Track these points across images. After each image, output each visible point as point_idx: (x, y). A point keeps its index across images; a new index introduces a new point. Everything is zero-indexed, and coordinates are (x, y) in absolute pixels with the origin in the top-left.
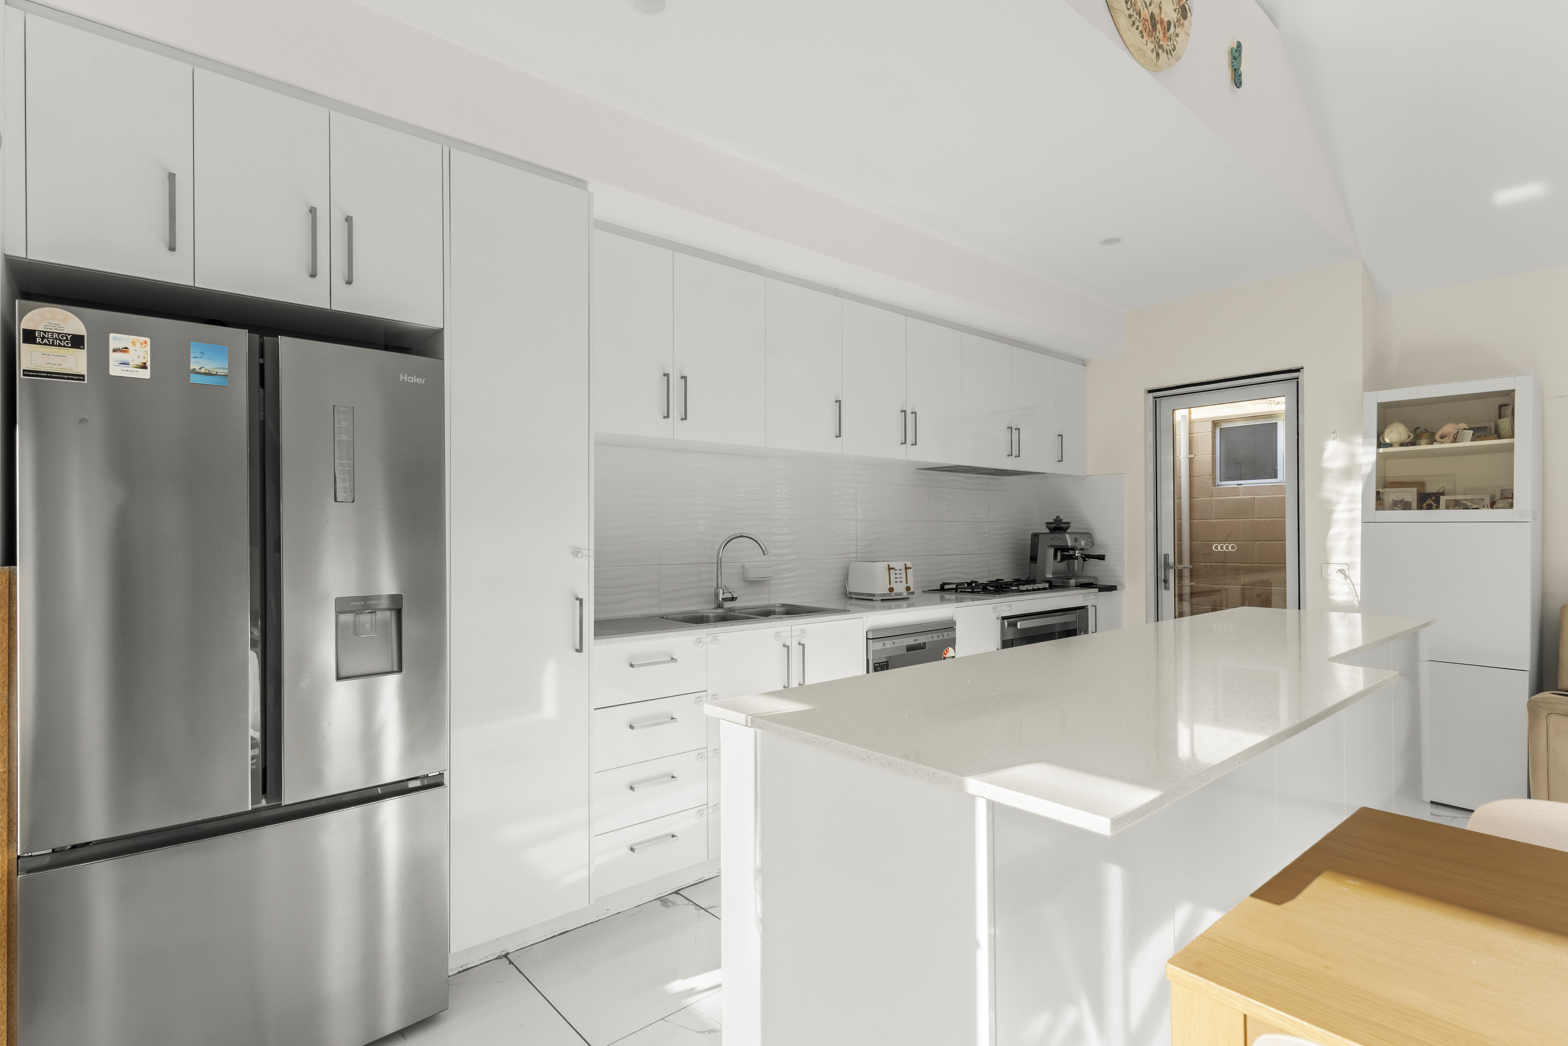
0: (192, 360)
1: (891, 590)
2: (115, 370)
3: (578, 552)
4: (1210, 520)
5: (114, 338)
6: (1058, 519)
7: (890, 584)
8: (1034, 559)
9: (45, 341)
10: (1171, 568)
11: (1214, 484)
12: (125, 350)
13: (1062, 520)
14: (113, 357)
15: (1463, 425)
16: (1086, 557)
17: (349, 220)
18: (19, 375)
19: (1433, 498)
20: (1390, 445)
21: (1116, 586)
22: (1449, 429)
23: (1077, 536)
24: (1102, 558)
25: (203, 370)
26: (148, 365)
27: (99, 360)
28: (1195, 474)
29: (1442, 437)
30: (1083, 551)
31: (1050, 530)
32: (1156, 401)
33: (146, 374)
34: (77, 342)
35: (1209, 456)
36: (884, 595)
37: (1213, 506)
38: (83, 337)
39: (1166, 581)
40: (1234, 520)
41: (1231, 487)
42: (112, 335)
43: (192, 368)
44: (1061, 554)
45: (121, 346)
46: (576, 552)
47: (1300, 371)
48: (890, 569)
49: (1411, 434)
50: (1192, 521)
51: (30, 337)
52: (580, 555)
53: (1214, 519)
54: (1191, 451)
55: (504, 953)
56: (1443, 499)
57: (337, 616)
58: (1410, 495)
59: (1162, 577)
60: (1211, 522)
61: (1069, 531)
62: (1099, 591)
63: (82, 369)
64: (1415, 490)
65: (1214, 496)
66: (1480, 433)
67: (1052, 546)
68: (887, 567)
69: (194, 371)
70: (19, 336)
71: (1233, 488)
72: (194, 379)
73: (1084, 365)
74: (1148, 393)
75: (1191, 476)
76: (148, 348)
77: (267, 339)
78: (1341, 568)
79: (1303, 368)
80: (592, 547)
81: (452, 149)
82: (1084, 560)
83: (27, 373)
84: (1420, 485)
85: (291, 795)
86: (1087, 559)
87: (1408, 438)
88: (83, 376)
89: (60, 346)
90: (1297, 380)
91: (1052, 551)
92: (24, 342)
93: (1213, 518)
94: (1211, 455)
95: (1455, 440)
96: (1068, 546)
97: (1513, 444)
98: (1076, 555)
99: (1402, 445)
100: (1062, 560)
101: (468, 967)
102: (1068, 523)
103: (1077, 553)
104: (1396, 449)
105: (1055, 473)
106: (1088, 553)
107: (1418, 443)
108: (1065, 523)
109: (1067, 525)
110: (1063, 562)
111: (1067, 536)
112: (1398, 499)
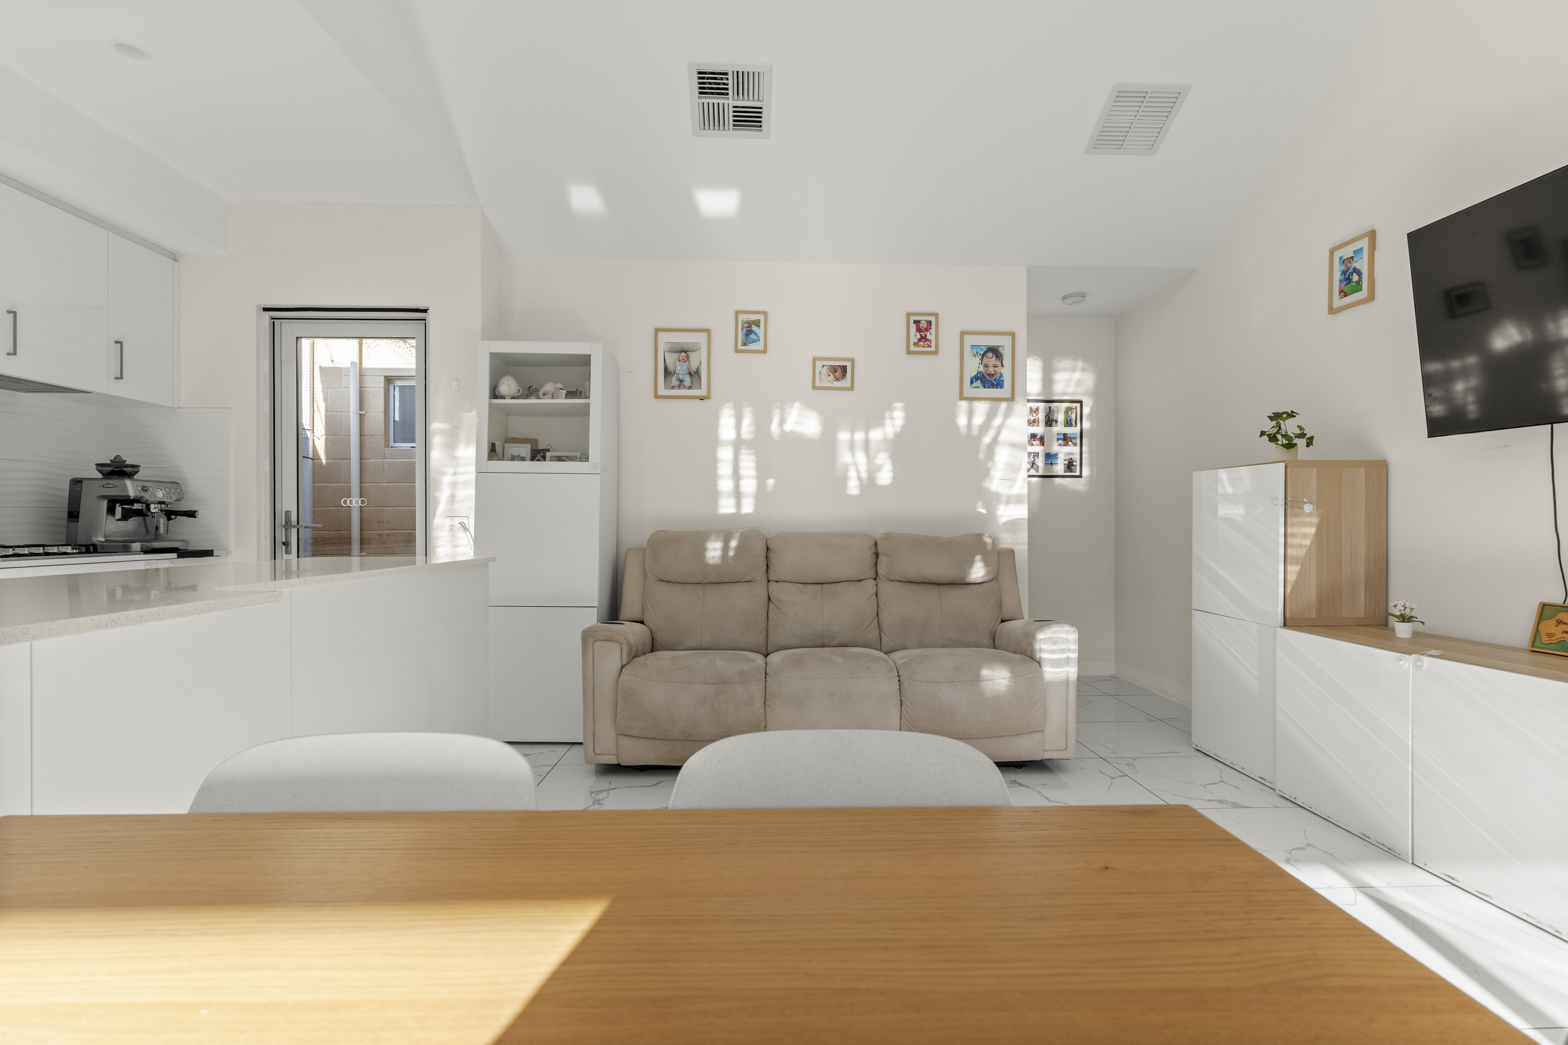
4: (382, 484)
6: (117, 460)
8: (73, 515)
10: (294, 527)
11: (387, 444)
13: (125, 461)
15: (559, 385)
16: (170, 514)
19: (542, 454)
20: (503, 397)
21: (213, 550)
22: (549, 387)
23: (147, 484)
24: (192, 514)
28: (366, 433)
29: (544, 395)
30: (163, 506)
31: (103, 474)
32: (274, 322)
35: (381, 413)
37: (385, 468)
39: (286, 544)
40: (407, 484)
41: (404, 449)
44: (123, 508)
47: (427, 312)
49: (520, 389)
50: (362, 484)
53: (386, 483)
54: (361, 406)
56: (548, 454)
58: (525, 450)
59: (281, 537)
60: (383, 486)
61: (136, 477)
62: (179, 557)
64: (529, 446)
65: (386, 457)
66: (570, 394)
67: (103, 497)
71: (405, 450)
73: (175, 260)
74: (263, 311)
75: (361, 435)
78: (462, 521)
79: (428, 309)
82: (169, 519)
84: (533, 442)
86: (173, 517)
87: (518, 393)
90: (424, 321)
91: (105, 504)
93: (385, 481)
94: (383, 413)
95: (553, 398)
96: (129, 496)
98: (152, 511)
99: (513, 398)
100: (125, 517)
102: (138, 466)
103: (153, 508)
104: (508, 401)
105: (109, 394)
106: (170, 508)
107: (527, 397)
108: (133, 466)
109: (136, 469)
110: (127, 520)
111: (128, 482)
112: (516, 454)
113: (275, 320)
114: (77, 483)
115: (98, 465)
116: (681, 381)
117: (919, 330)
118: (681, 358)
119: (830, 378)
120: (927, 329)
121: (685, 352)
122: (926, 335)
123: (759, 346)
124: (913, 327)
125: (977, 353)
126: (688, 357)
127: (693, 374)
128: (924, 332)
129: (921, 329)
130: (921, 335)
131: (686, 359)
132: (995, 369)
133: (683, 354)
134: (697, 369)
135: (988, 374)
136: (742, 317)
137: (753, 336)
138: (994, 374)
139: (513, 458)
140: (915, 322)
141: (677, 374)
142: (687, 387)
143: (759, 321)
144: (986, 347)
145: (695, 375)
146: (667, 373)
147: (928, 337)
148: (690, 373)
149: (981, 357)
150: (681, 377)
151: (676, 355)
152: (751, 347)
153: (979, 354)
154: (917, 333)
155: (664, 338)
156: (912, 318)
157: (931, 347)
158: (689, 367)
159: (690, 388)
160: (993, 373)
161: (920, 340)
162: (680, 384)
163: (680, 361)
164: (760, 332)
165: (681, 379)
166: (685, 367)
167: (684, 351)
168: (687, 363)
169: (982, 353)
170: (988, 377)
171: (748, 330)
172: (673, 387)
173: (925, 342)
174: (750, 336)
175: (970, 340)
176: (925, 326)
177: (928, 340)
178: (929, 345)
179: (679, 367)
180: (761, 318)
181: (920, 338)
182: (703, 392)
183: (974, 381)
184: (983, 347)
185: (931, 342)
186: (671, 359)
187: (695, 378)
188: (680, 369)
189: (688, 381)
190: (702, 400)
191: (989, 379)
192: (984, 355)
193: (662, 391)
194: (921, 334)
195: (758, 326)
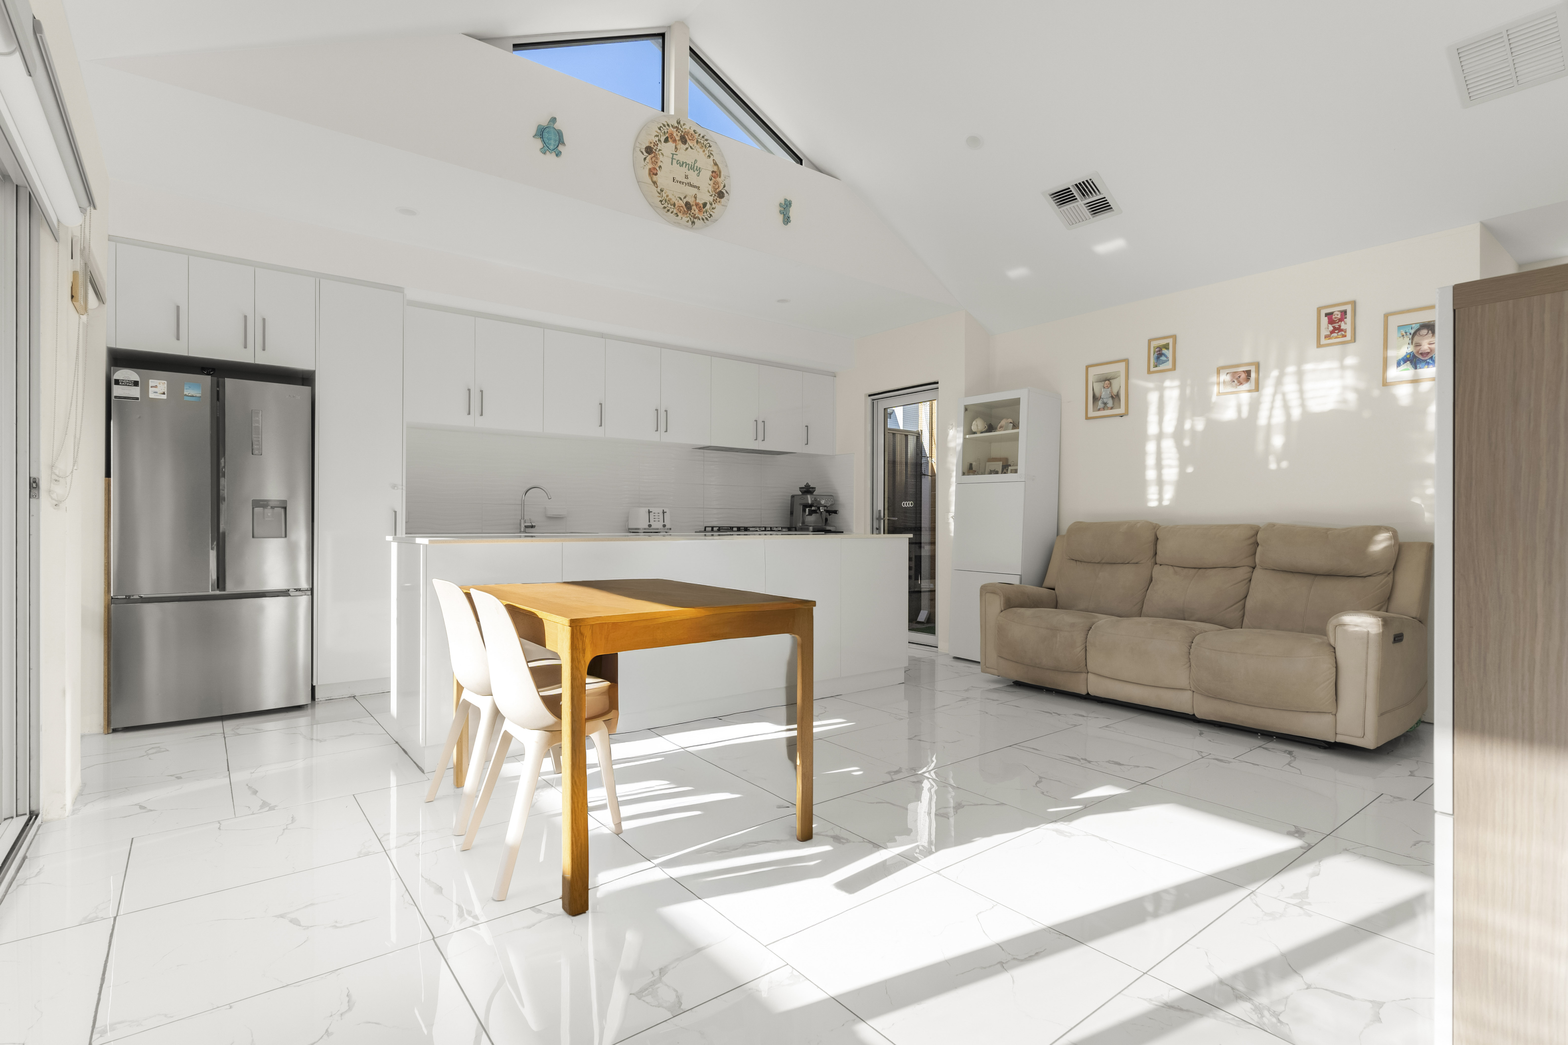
0: (185, 390)
1: (650, 526)
2: (151, 395)
3: (395, 486)
5: (152, 382)
6: (807, 485)
7: (649, 522)
8: (791, 512)
9: (123, 384)
10: (882, 519)
12: (156, 387)
13: (810, 486)
14: (151, 390)
15: (1005, 421)
16: (828, 512)
17: (264, 320)
18: (113, 398)
19: (1006, 468)
20: (975, 433)
21: (845, 530)
22: (1002, 423)
23: (819, 497)
24: (837, 512)
25: (190, 395)
26: (166, 393)
27: (145, 391)
29: (1001, 427)
30: (825, 508)
31: (803, 493)
32: (872, 403)
33: (164, 397)
34: (136, 384)
36: (645, 529)
38: (138, 381)
39: (878, 529)
42: (150, 381)
43: (185, 393)
44: (809, 509)
45: (154, 385)
46: (394, 486)
47: (938, 384)
48: (649, 512)
49: (986, 426)
51: (117, 382)
52: (396, 488)
55: (353, 695)
56: (1009, 468)
57: (253, 508)
58: (998, 466)
59: (876, 525)
61: (814, 493)
63: (138, 396)
64: (1001, 463)
67: (801, 504)
68: (648, 511)
69: (186, 395)
70: (113, 382)
72: (186, 398)
73: (834, 378)
74: (868, 396)
76: (166, 385)
77: (220, 379)
78: (952, 515)
79: (939, 381)
80: (404, 484)
81: (321, 280)
82: (827, 515)
83: (116, 397)
84: (1005, 460)
85: (231, 588)
86: (830, 513)
87: (985, 429)
88: (138, 398)
89: (129, 385)
90: (937, 389)
91: (803, 507)
92: (115, 384)
95: (1006, 429)
96: (812, 503)
97: (1018, 433)
98: (821, 511)
99: (982, 433)
101: (331, 698)
102: (815, 488)
103: (822, 509)
104: (979, 435)
105: (803, 452)
106: (829, 509)
107: (990, 431)
108: (813, 488)
109: (814, 489)
110: (811, 515)
111: (809, 496)
112: (993, 469)
113: (874, 401)
114: (793, 497)
115: (800, 488)
116: (1105, 404)
117: (1331, 322)
118: (1105, 385)
119: (1234, 384)
120: (1341, 320)
121: (1109, 380)
122: (1340, 326)
123: (1168, 365)
124: (1325, 320)
125: (1406, 333)
126: (1110, 384)
127: (1114, 397)
128: (1338, 323)
129: (1334, 320)
130: (1334, 327)
131: (1109, 385)
132: (1430, 346)
133: (1107, 382)
134: (1118, 392)
135: (1421, 354)
136: (1154, 344)
137: (1163, 358)
138: (1428, 353)
139: (991, 472)
140: (1326, 315)
141: (1102, 399)
142: (1109, 408)
143: (1168, 344)
144: (1418, 325)
145: (1116, 397)
146: (1095, 398)
147: (1343, 326)
148: (1112, 397)
149: (1411, 336)
150: (1105, 401)
151: (1101, 384)
152: (1162, 367)
153: (1408, 333)
154: (1329, 325)
155: (1093, 372)
156: (1323, 312)
157: (1345, 336)
158: (1111, 392)
159: (1112, 408)
160: (1429, 351)
161: (1332, 332)
162: (1104, 407)
163: (1104, 388)
164: (1169, 353)
165: (1105, 402)
166: (1108, 392)
167: (1107, 380)
168: (1110, 389)
169: (1412, 332)
170: (1420, 357)
171: (1159, 354)
172: (1099, 410)
173: (1338, 332)
174: (1161, 358)
175: (1394, 322)
176: (1339, 316)
177: (1342, 330)
178: (1343, 335)
179: (1104, 393)
180: (1170, 341)
181: (1333, 330)
182: (1121, 410)
183: (1402, 363)
184: (1413, 325)
185: (1345, 332)
186: (1098, 387)
187: (1116, 400)
188: (1105, 394)
189: (1110, 403)
190: (1121, 417)
191: (1423, 359)
192: (1415, 334)
193: (1091, 413)
194: (1333, 325)
195: (1168, 349)
